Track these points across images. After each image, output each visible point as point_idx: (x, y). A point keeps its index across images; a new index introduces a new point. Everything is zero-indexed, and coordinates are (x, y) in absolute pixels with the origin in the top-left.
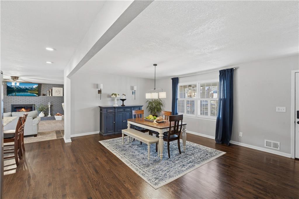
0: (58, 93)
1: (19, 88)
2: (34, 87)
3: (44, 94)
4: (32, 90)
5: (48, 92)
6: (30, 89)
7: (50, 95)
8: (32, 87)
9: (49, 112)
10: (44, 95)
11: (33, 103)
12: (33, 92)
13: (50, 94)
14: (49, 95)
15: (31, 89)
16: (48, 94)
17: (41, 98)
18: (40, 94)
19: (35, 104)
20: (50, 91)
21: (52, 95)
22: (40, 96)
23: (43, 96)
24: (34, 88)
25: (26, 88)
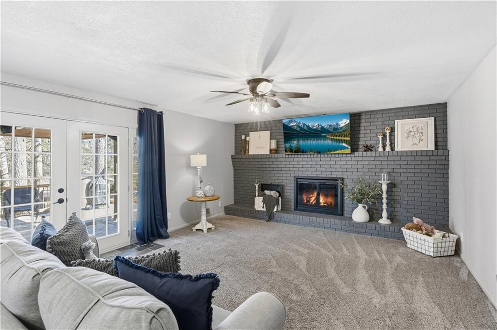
0: (416, 141)
1: (305, 128)
2: (342, 125)
3: (367, 146)
4: (335, 132)
5: (380, 137)
6: (331, 130)
7: (388, 148)
8: (337, 124)
9: (385, 206)
10: (368, 148)
11: (339, 175)
12: (340, 138)
13: (388, 143)
14: (384, 147)
15: (335, 129)
16: (381, 145)
17: (359, 159)
18: (358, 145)
19: (345, 177)
20: (388, 135)
21: (392, 149)
22: (356, 154)
23: (365, 153)
24: (342, 128)
25: (322, 128)
